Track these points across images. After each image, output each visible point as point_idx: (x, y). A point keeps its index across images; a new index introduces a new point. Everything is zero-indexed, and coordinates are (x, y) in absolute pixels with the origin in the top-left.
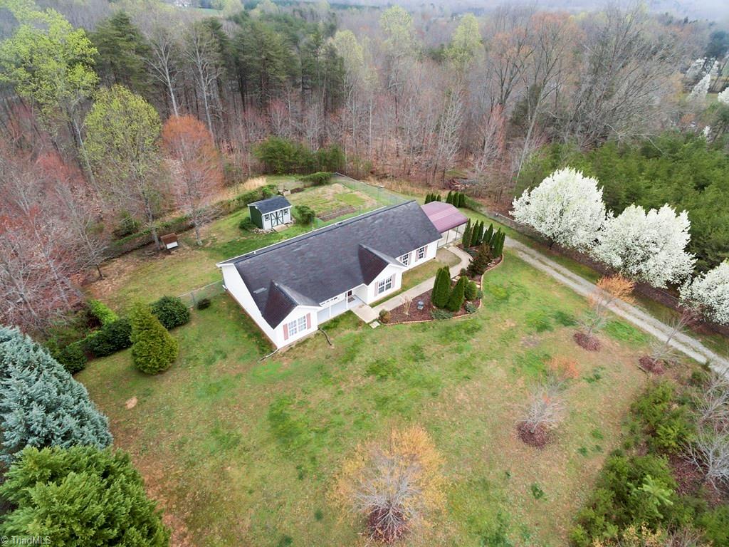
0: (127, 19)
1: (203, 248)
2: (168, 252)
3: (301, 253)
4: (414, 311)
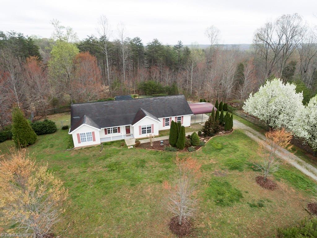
4: (157, 145)
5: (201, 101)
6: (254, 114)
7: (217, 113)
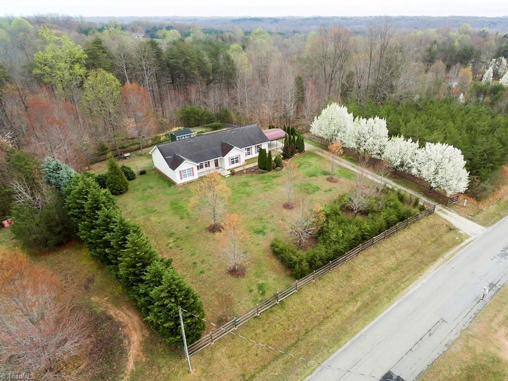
0: (101, 41)
1: (144, 155)
2: (125, 158)
3: (191, 143)
4: (249, 171)
5: (270, 128)
6: (321, 135)
7: (290, 138)
